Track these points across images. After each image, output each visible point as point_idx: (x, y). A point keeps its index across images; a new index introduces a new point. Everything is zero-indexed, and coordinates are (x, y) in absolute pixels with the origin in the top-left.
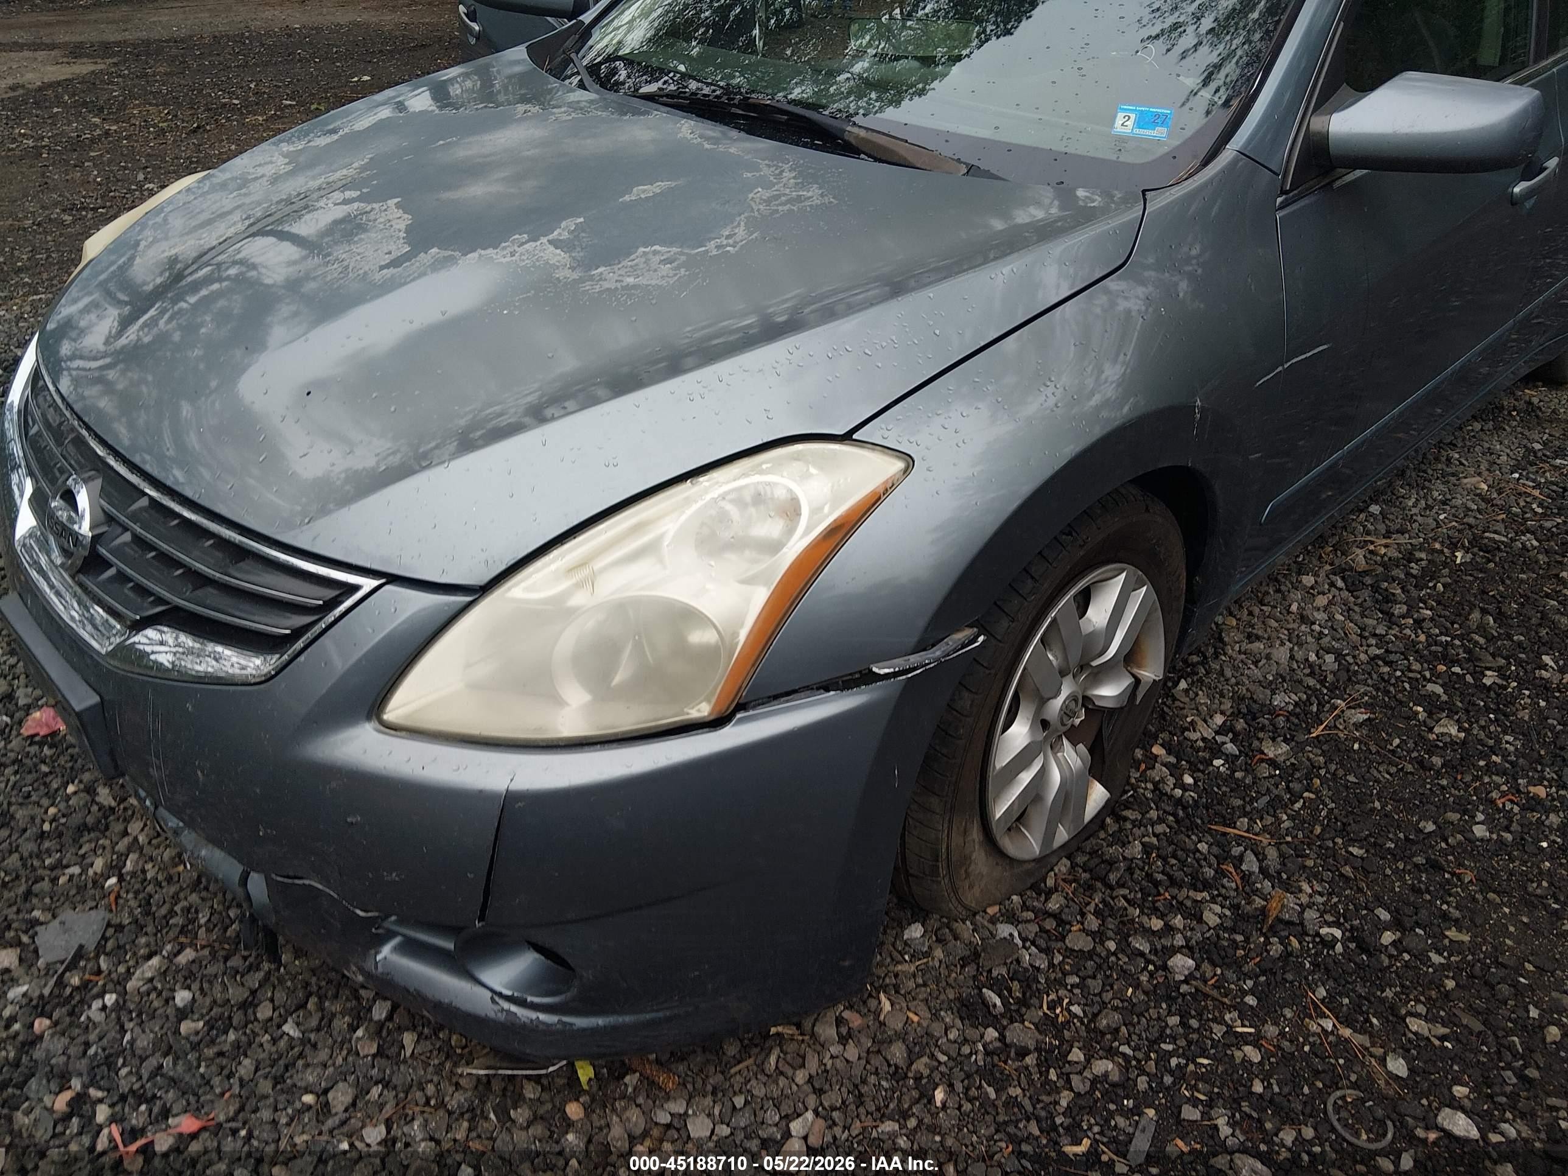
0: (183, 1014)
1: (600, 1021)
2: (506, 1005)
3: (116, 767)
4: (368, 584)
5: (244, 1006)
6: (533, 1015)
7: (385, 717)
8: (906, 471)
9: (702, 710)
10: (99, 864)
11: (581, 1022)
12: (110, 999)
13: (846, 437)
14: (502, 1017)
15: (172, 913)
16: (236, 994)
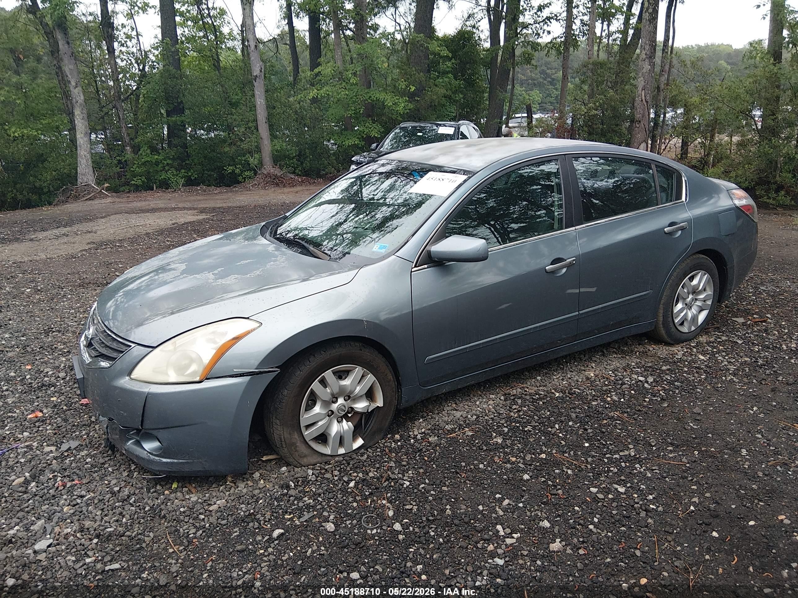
0: (87, 463)
1: (169, 460)
2: (149, 454)
3: (85, 395)
4: (133, 345)
5: (102, 464)
6: (154, 457)
7: (131, 376)
8: (259, 326)
9: (198, 379)
10: (84, 432)
11: (164, 460)
12: (72, 458)
13: (248, 318)
14: (147, 458)
15: (96, 444)
16: (101, 461)
